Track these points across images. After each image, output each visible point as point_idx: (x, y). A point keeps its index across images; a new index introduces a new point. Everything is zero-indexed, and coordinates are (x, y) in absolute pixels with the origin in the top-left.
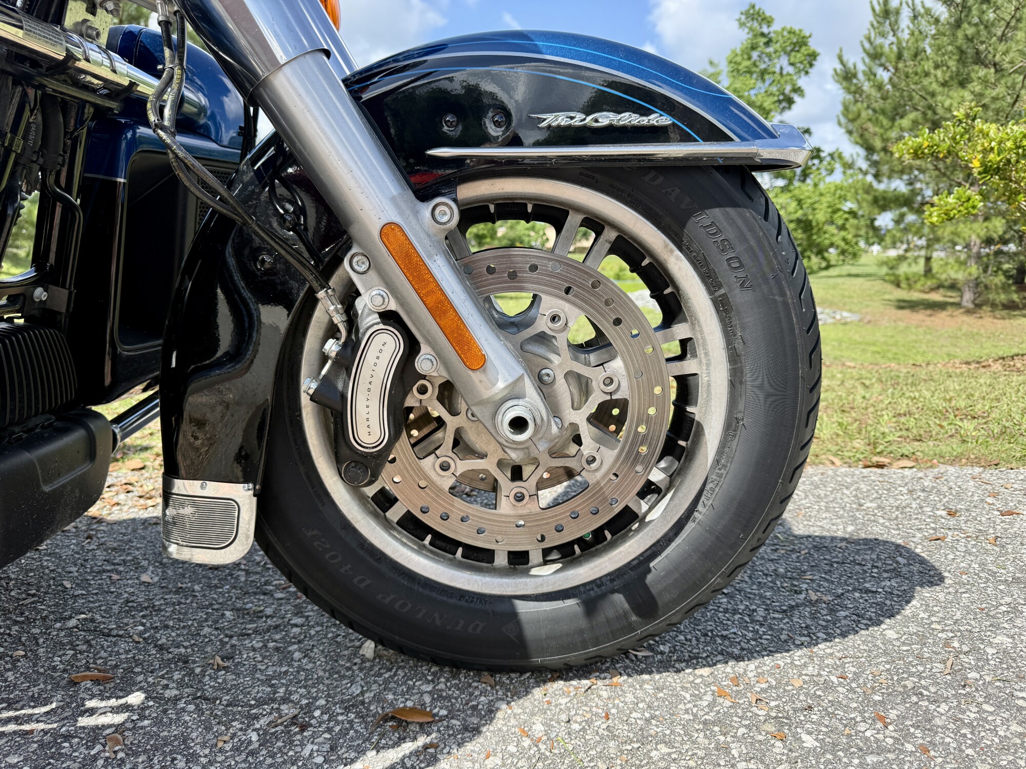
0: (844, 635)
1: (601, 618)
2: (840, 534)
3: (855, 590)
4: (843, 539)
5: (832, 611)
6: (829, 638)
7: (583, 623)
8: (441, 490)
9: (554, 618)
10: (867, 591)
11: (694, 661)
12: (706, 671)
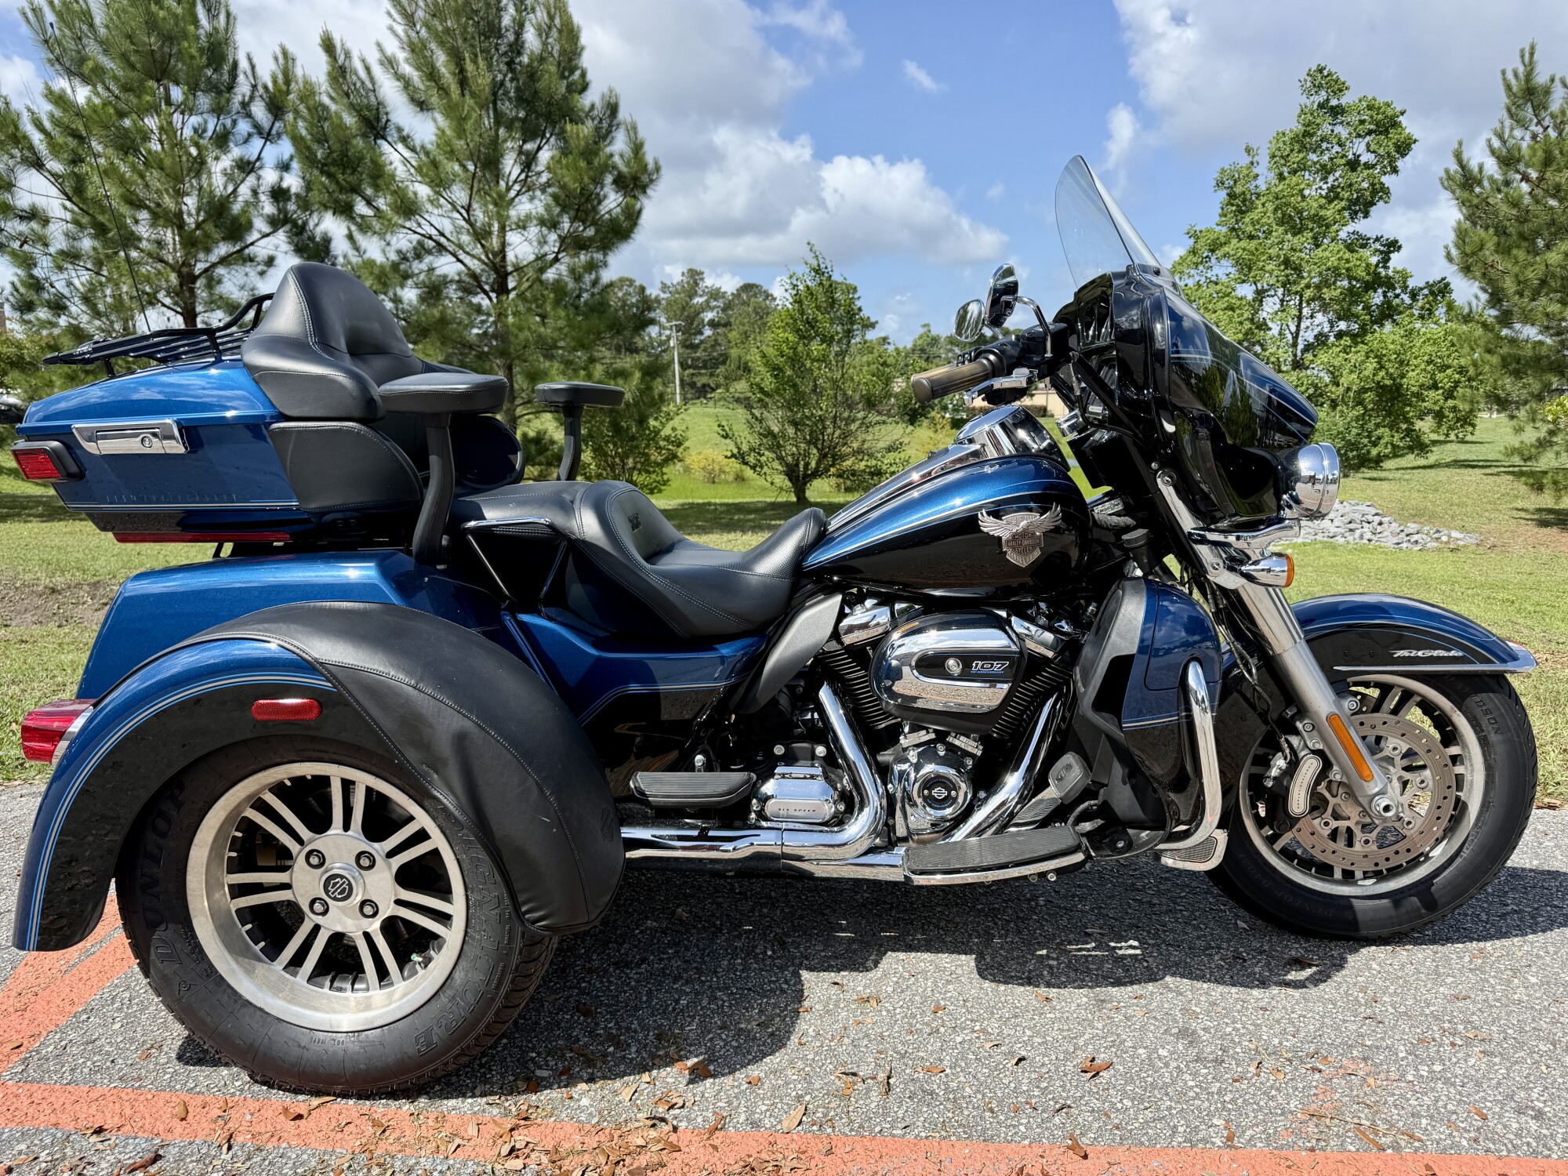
0: (1544, 931)
1: (1403, 910)
2: (1528, 866)
3: (1546, 905)
4: (1531, 870)
5: (1533, 918)
6: (1534, 932)
7: (1393, 913)
8: (1322, 836)
9: (1375, 910)
10: (1556, 906)
11: (1449, 940)
12: (1460, 946)
